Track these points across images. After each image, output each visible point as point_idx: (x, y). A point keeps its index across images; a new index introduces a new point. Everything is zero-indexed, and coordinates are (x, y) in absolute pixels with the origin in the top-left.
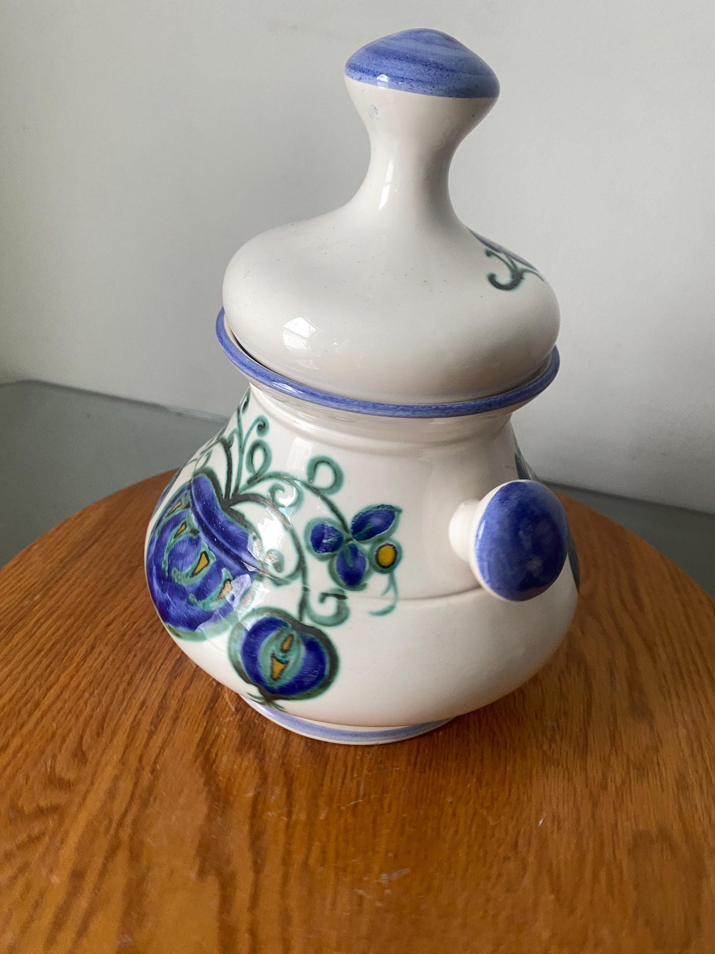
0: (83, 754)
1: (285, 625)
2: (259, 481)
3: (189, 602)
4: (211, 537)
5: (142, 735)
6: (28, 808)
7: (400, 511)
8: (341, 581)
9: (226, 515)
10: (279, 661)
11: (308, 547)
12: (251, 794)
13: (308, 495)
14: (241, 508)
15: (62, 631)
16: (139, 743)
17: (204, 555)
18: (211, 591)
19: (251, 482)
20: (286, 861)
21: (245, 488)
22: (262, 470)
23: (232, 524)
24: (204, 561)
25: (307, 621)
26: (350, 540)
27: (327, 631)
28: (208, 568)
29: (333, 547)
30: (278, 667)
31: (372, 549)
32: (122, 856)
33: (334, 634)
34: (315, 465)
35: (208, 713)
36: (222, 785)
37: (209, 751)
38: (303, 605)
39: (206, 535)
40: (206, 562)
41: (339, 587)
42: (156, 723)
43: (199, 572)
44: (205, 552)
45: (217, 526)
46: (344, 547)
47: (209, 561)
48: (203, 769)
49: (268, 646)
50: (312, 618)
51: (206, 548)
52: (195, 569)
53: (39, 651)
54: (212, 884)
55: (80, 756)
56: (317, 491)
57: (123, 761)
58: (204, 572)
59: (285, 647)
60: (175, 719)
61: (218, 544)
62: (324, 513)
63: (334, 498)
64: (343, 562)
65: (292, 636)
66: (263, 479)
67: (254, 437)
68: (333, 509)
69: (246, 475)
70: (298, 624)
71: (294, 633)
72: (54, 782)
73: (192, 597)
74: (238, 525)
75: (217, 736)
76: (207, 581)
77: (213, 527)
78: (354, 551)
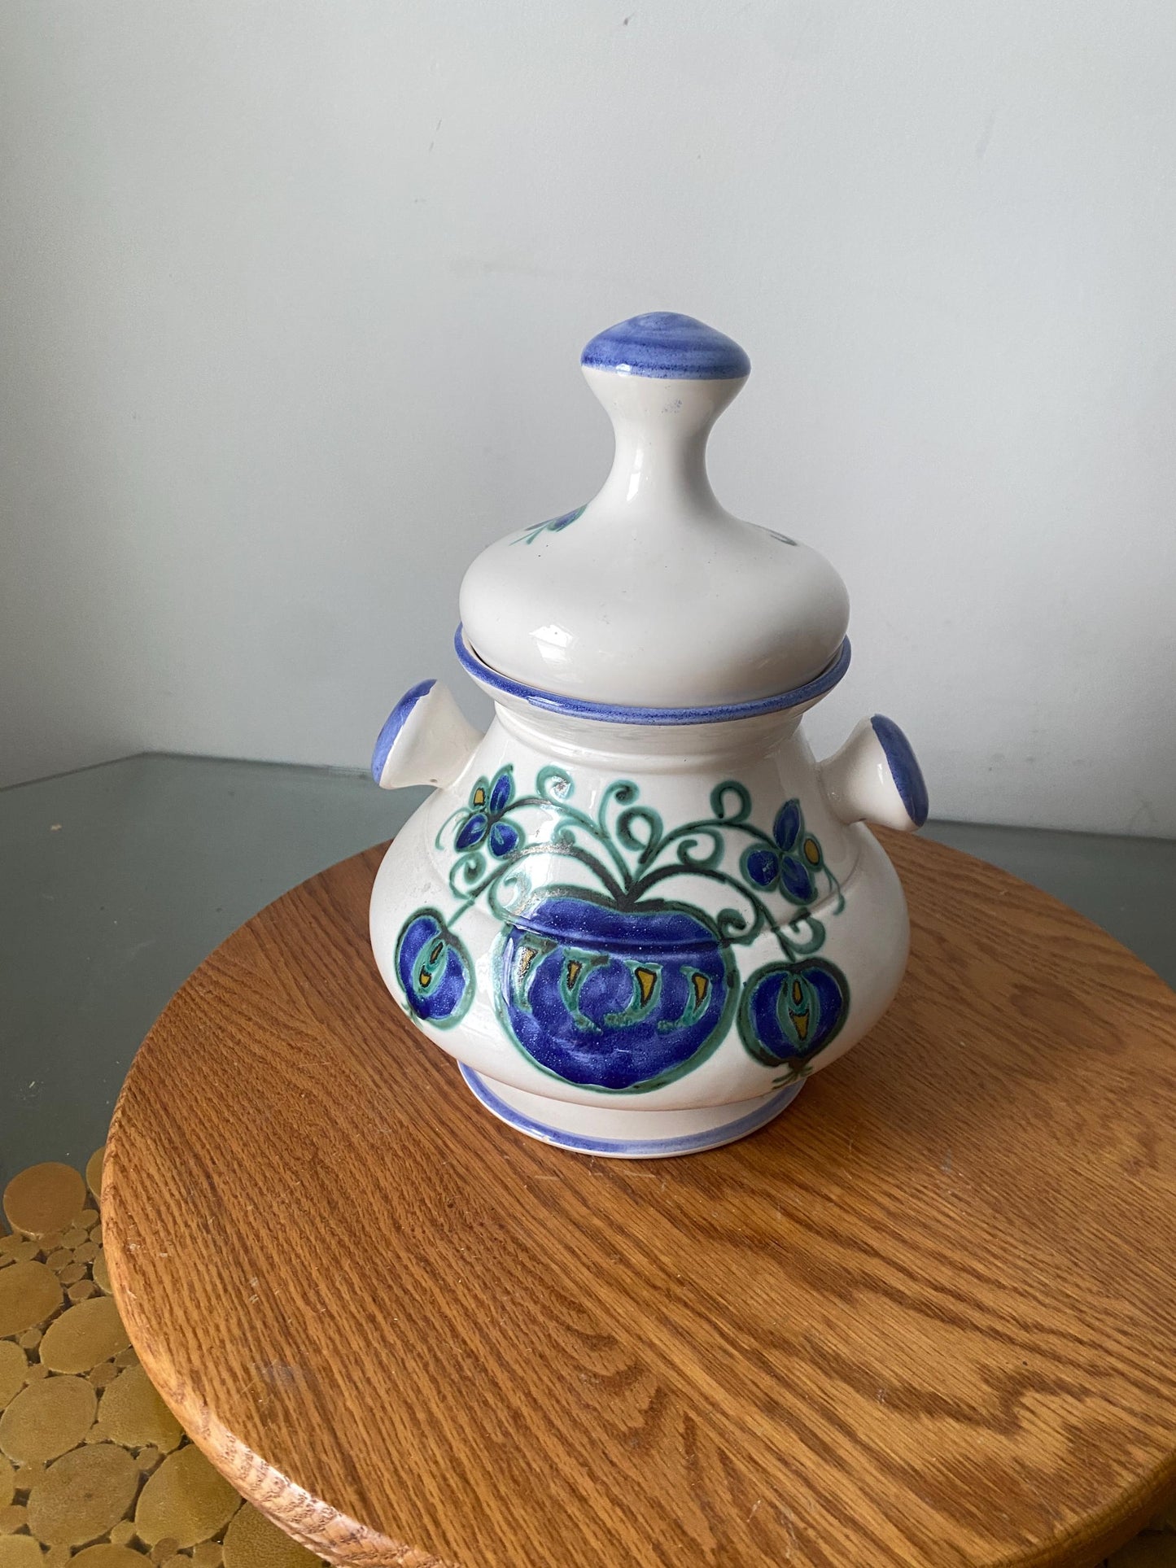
0: (599, 1337)
1: (785, 976)
2: (658, 852)
3: (661, 1033)
4: (632, 950)
5: (621, 1271)
6: (639, 1422)
7: (798, 801)
8: (798, 899)
9: (636, 914)
10: (799, 1016)
11: (754, 886)
12: (779, 1215)
13: (724, 832)
14: (651, 894)
15: (356, 1279)
16: (627, 1277)
17: (640, 972)
18: (684, 1001)
19: (645, 860)
20: (878, 1227)
21: (640, 871)
22: (654, 839)
23: (653, 917)
24: (647, 979)
25: (799, 957)
26: (781, 854)
27: (819, 954)
28: (660, 979)
29: (774, 871)
30: (802, 1021)
31: (800, 853)
32: (774, 1357)
33: (826, 953)
34: (717, 799)
35: (639, 1200)
36: (748, 1232)
37: (694, 1223)
38: (785, 944)
39: (623, 953)
40: (651, 977)
41: (800, 907)
42: (611, 1250)
43: (651, 992)
44: (639, 969)
45: (632, 932)
46: (781, 867)
47: (655, 974)
48: (712, 1238)
49: (783, 1007)
50: (801, 951)
51: (636, 964)
52: (642, 993)
53: (372, 1319)
54: (863, 1296)
55: (601, 1342)
56: (730, 824)
57: (643, 1305)
58: (658, 988)
59: (798, 997)
60: (621, 1230)
61: (647, 950)
62: (749, 840)
63: (751, 820)
64: (788, 880)
65: (797, 981)
66: (662, 847)
67: (615, 809)
68: (754, 832)
69: (632, 859)
70: (792, 967)
71: (796, 977)
72: (618, 1383)
73: (663, 1025)
74: (662, 913)
75: (679, 1207)
76: (671, 996)
77: (627, 937)
78: (790, 863)
